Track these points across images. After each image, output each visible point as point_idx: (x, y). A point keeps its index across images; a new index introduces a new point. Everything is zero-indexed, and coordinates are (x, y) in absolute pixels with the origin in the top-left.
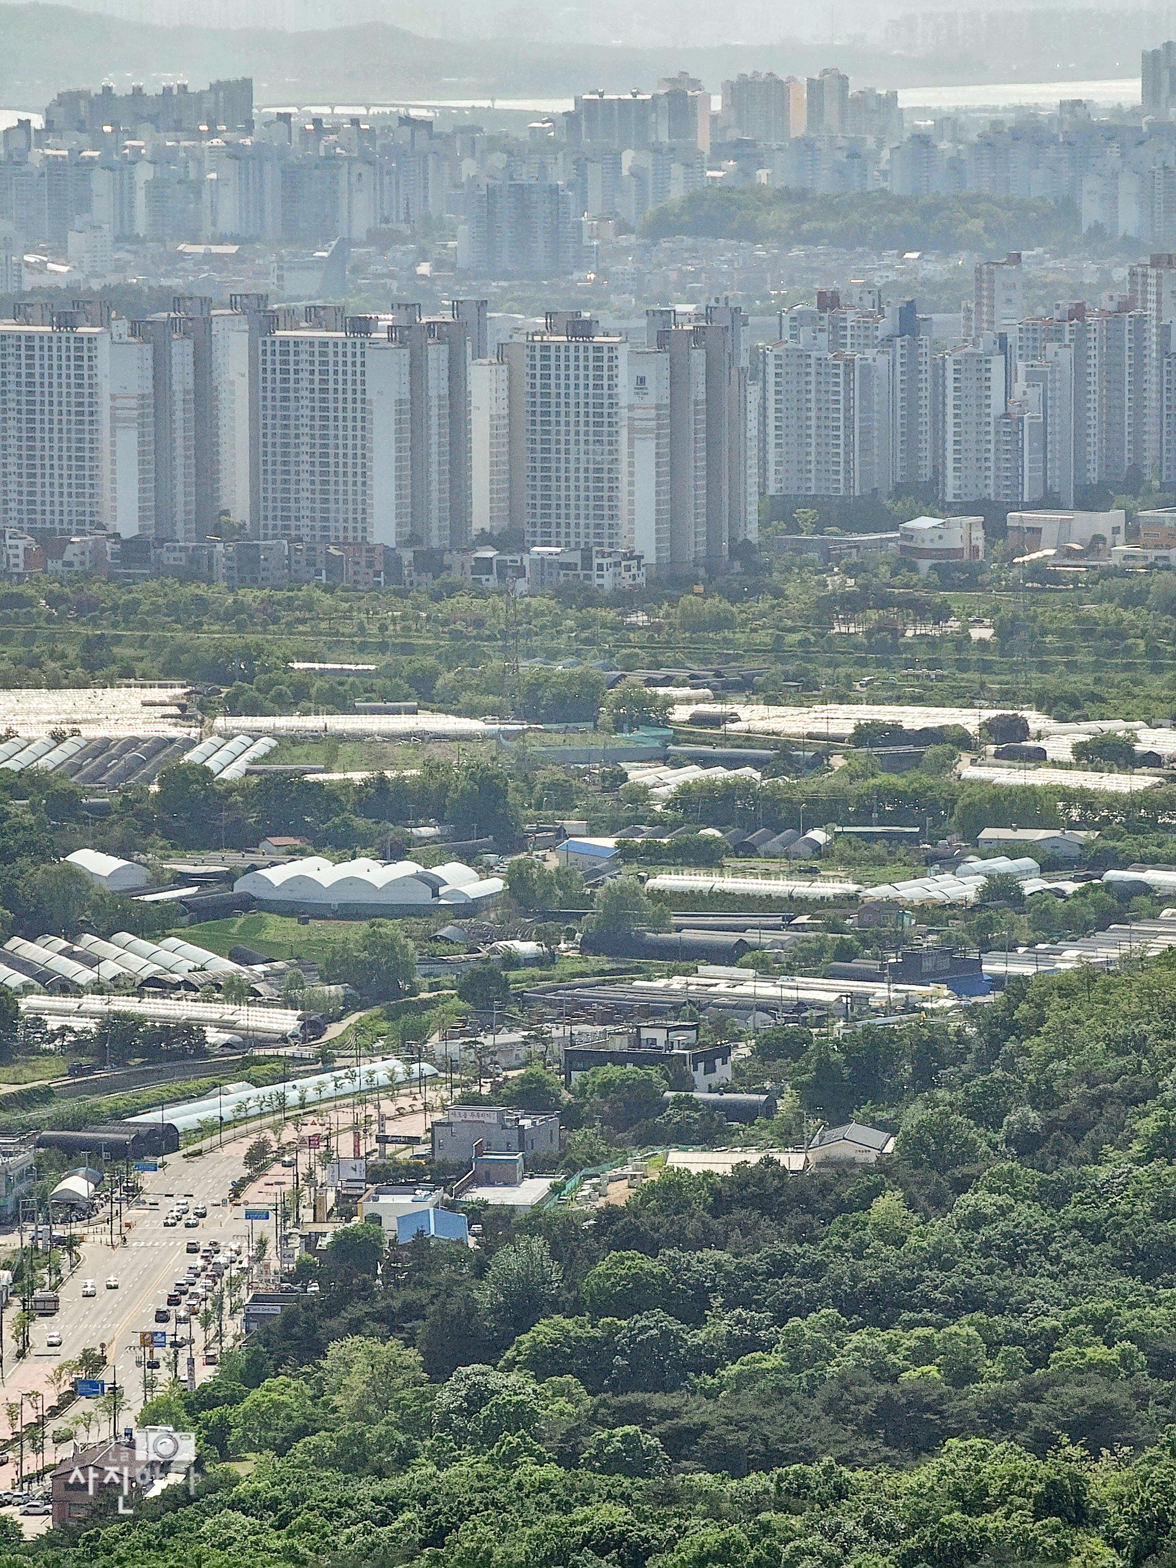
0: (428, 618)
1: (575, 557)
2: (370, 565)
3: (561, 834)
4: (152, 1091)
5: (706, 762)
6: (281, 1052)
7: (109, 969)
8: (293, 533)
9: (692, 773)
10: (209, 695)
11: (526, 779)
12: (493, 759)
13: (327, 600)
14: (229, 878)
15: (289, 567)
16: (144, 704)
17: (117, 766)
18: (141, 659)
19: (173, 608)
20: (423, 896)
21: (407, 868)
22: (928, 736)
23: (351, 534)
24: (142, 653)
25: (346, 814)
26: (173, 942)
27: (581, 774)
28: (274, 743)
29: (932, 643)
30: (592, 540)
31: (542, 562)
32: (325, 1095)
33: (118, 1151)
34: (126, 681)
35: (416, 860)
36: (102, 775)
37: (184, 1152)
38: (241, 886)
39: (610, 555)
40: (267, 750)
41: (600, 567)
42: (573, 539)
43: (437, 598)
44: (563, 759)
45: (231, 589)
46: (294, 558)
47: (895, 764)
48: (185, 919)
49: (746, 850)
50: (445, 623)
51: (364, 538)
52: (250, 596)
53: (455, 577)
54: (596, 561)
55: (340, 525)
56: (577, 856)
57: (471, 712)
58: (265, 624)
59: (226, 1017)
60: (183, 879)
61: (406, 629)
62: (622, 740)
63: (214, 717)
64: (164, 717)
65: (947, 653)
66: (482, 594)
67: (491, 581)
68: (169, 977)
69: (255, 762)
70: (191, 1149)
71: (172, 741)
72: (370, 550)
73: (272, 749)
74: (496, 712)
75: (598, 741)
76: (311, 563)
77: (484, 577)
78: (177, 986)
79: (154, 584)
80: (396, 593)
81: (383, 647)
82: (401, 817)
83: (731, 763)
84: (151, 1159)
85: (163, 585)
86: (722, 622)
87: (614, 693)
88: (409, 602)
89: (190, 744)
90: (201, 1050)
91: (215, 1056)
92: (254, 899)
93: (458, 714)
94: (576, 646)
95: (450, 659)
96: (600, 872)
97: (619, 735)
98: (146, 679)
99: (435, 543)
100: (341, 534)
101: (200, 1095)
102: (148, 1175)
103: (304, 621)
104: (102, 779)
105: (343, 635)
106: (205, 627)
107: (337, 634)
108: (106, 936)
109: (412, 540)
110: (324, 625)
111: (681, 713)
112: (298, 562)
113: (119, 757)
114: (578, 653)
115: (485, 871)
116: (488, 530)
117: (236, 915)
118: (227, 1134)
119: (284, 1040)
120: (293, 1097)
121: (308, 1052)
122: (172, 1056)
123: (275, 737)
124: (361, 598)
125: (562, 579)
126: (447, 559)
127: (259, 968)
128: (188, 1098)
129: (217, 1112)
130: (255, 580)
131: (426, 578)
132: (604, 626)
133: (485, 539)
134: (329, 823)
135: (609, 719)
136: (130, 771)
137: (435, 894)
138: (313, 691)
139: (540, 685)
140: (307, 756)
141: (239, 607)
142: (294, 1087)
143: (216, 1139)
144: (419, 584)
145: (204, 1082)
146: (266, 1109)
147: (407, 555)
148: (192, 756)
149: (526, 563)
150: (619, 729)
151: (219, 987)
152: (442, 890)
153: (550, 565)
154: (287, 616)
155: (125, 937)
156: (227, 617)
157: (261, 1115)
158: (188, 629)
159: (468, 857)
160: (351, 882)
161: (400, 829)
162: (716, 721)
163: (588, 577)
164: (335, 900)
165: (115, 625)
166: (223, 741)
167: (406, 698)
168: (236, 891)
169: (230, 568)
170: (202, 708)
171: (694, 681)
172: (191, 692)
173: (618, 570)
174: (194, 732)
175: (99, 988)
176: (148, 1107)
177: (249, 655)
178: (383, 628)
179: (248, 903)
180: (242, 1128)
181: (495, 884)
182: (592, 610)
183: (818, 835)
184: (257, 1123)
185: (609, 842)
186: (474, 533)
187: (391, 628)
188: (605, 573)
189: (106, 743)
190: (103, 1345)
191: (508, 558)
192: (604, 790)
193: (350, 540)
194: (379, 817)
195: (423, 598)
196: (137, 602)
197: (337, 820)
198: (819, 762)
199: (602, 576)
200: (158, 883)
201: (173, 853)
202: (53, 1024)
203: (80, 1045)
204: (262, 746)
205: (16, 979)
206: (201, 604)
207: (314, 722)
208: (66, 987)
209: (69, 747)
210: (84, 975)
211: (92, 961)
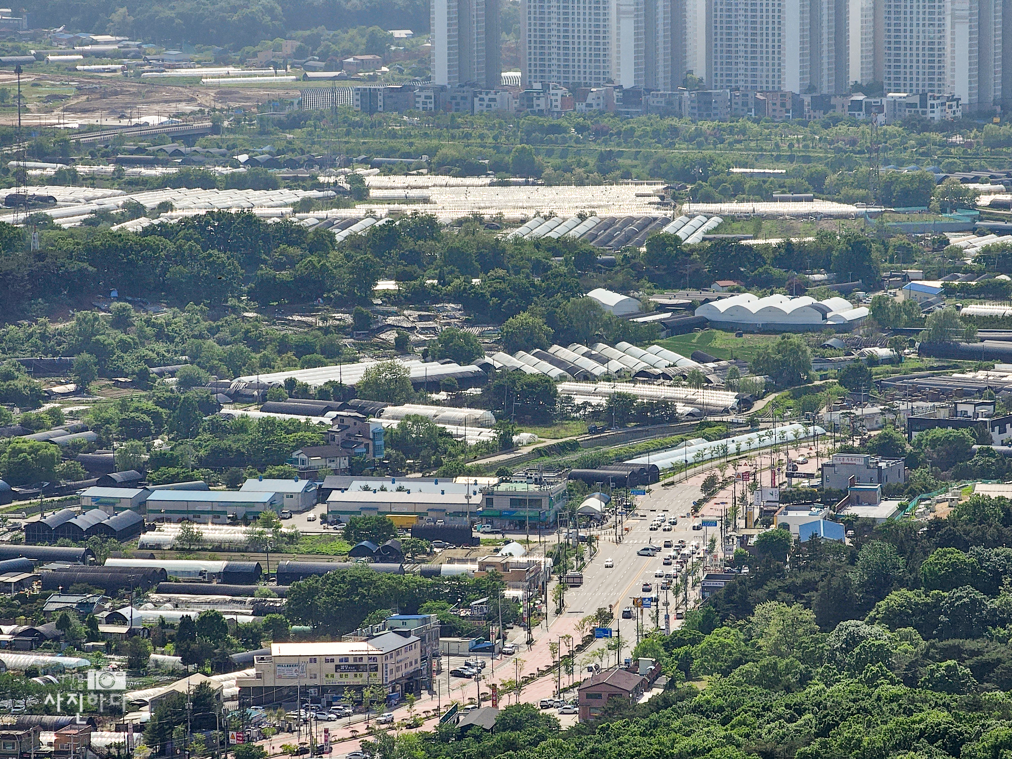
0: (820, 139)
1: (916, 99)
2: (783, 105)
3: (906, 278)
4: (641, 444)
5: (1001, 232)
6: (725, 419)
7: (614, 366)
8: (733, 85)
9: (991, 239)
10: (679, 189)
11: (883, 243)
12: (862, 230)
13: (756, 128)
14: (691, 307)
15: (730, 106)
16: (638, 196)
17: (619, 235)
18: (635, 166)
19: (656, 133)
20: (817, 319)
21: (805, 301)
23: (770, 85)
24: (635, 162)
25: (767, 266)
26: (655, 348)
27: (918, 240)
28: (720, 220)
30: (927, 89)
31: (894, 103)
32: (752, 446)
33: (621, 483)
34: (626, 181)
35: (811, 295)
36: (610, 241)
37: (662, 483)
38: (699, 312)
39: (938, 98)
40: (716, 225)
41: (932, 106)
42: (914, 88)
43: (826, 126)
44: (908, 230)
45: (693, 122)
46: (733, 101)
48: (663, 334)
50: (831, 142)
51: (779, 88)
52: (706, 125)
53: (838, 112)
54: (930, 102)
55: (764, 79)
56: (916, 293)
57: (849, 200)
58: (715, 144)
59: (689, 397)
60: (662, 308)
61: (806, 146)
62: (946, 218)
63: (682, 204)
64: (650, 203)
66: (855, 124)
67: (861, 116)
68: (652, 370)
69: (708, 232)
70: (667, 481)
71: (655, 219)
72: (783, 96)
73: (720, 224)
74: (865, 200)
75: (930, 219)
76: (745, 104)
77: (856, 113)
78: (658, 377)
79: (643, 118)
80: (799, 123)
81: (791, 159)
82: (802, 268)
84: (642, 487)
85: (649, 119)
87: (940, 188)
88: (808, 129)
89: (666, 221)
90: (673, 418)
91: (682, 421)
92: (708, 321)
93: (839, 201)
94: (916, 157)
95: (834, 166)
96: (931, 304)
97: (944, 215)
98: (639, 179)
99: (825, 91)
100: (764, 85)
101: (672, 446)
102: (640, 497)
103: (739, 142)
104: (610, 244)
105: (765, 151)
106: (677, 146)
107: (762, 149)
108: (613, 344)
109: (811, 89)
110: (753, 144)
111: (984, 200)
112: (736, 103)
113: (621, 230)
114: (917, 162)
115: (857, 303)
116: (859, 82)
117: (696, 331)
118: (690, 472)
119: (726, 411)
120: (732, 448)
121: (742, 419)
122: (654, 421)
123: (721, 216)
124: (777, 127)
125: (907, 114)
126: (833, 101)
127: (711, 365)
128: (665, 448)
129: (683, 457)
130: (709, 115)
131: (819, 113)
132: (935, 144)
133: (857, 88)
134: (756, 272)
135: (937, 205)
136: (628, 239)
137: (825, 318)
138: (747, 186)
139: (892, 183)
140: (742, 228)
141: (699, 133)
142: (733, 441)
143: (683, 474)
144: (815, 117)
145: (676, 438)
146: (715, 455)
147: (807, 99)
148: (669, 229)
149: (884, 103)
150: (944, 211)
151: (685, 378)
152: (829, 315)
153: (900, 104)
154: (729, 138)
155: (624, 345)
156: (690, 140)
157: (711, 459)
158: (666, 147)
159: (846, 294)
160: (770, 309)
161: (801, 275)
162: (1007, 206)
163: (924, 113)
164: (760, 321)
165: (619, 145)
166: (688, 219)
167: (806, 191)
168: (696, 315)
169: (693, 108)
170: (675, 198)
171: (993, 180)
172: (667, 188)
173: (944, 108)
174: (670, 213)
175: (608, 378)
176: (639, 454)
177: (705, 163)
178: (791, 146)
179: (703, 323)
180: (700, 468)
181: (863, 311)
182: (927, 134)
184: (709, 465)
185: (937, 284)
186: (851, 84)
187: (796, 145)
188: (935, 109)
189: (613, 221)
190: (611, 606)
191: (872, 100)
192: (934, 250)
193: (770, 89)
194: (788, 268)
195: (816, 127)
196: (632, 130)
197: (761, 270)
199: (933, 112)
200: (646, 310)
201: (656, 291)
202: (579, 400)
203: (596, 414)
204: (714, 222)
205: (556, 372)
206: (674, 131)
207: (746, 207)
208: (587, 377)
209: (589, 223)
210: (598, 369)
211: (603, 360)
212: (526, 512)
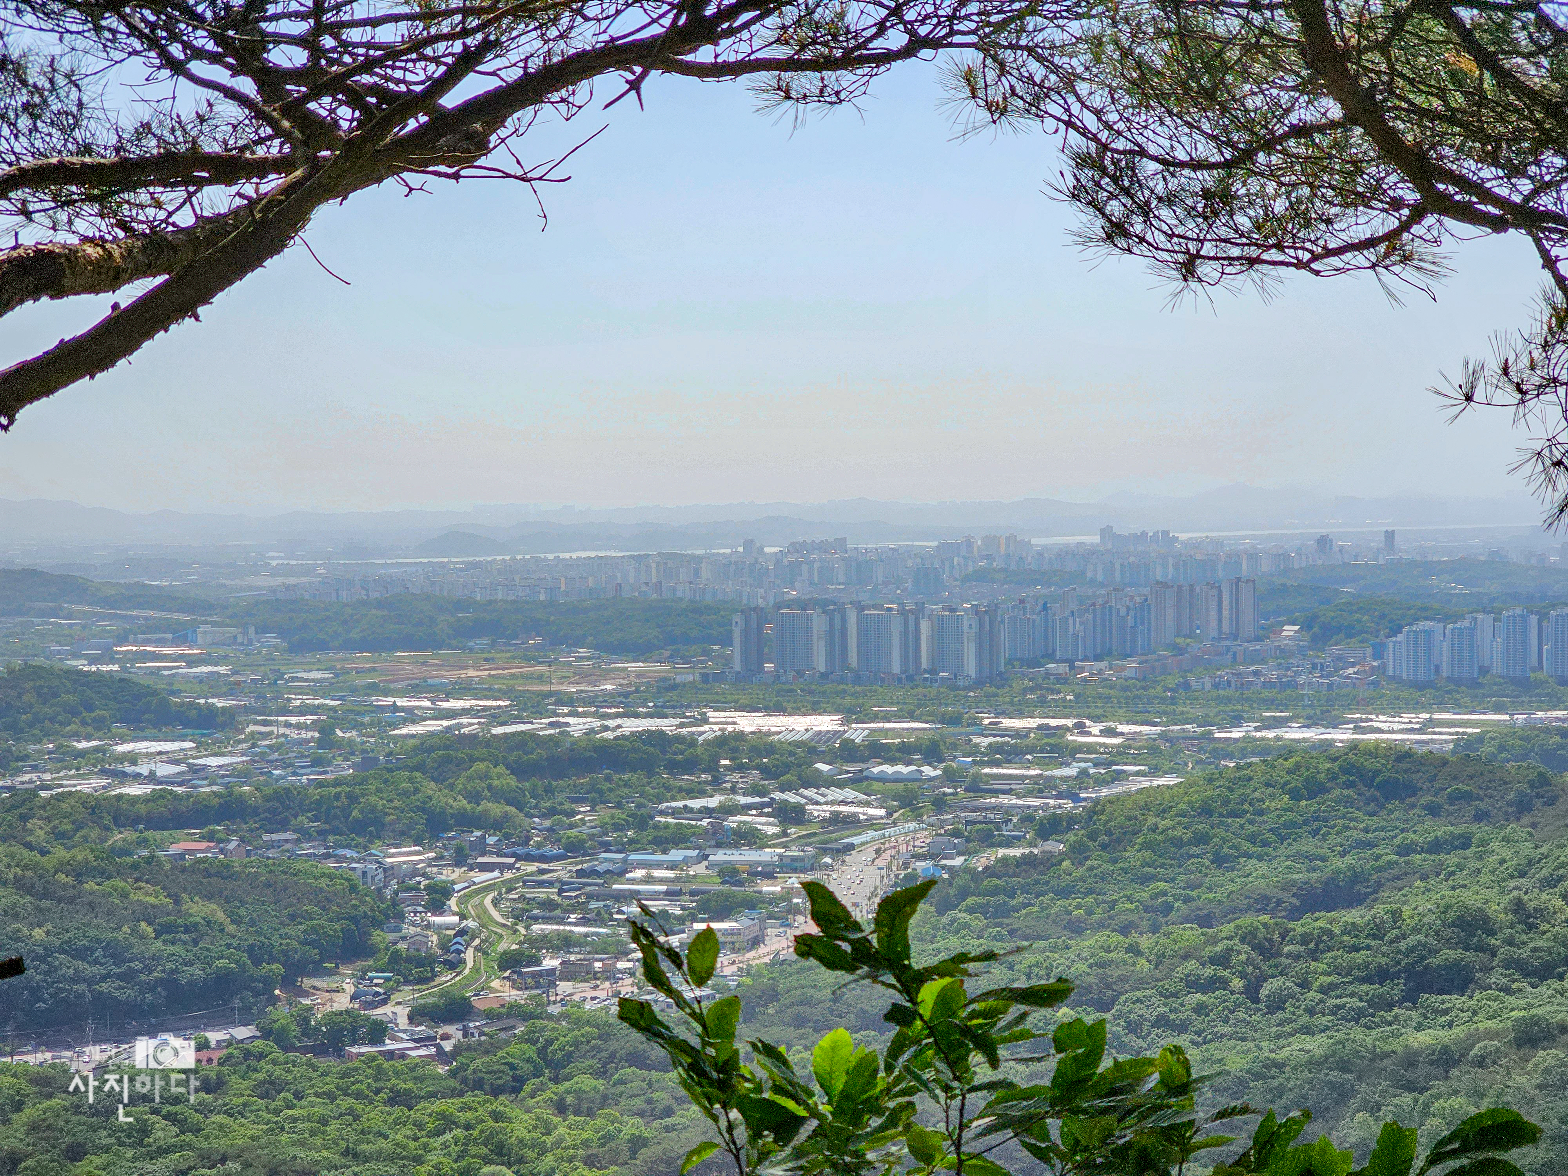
0: (911, 694)
1: (952, 676)
2: (893, 679)
3: (956, 757)
4: (847, 833)
5: (995, 736)
6: (882, 821)
7: (830, 798)
8: (870, 670)
9: (991, 739)
10: (849, 718)
11: (943, 741)
12: (934, 736)
13: (881, 689)
14: (861, 771)
15: (869, 680)
16: (831, 720)
17: (825, 739)
18: (828, 707)
19: (836, 692)
20: (918, 776)
21: (912, 768)
22: (1058, 728)
23: (887, 670)
24: (828, 705)
25: (894, 752)
26: (847, 790)
27: (959, 739)
28: (869, 731)
29: (1056, 701)
30: (956, 671)
31: (942, 678)
32: (896, 834)
33: (838, 851)
34: (825, 714)
35: (915, 765)
37: (857, 850)
38: (865, 773)
39: (962, 675)
41: (959, 679)
42: (951, 671)
43: (913, 688)
44: (955, 735)
45: (853, 687)
46: (870, 677)
47: (1048, 736)
48: (850, 783)
49: (1009, 762)
50: (916, 696)
51: (891, 671)
52: (859, 689)
53: (918, 682)
54: (958, 677)
55: (884, 668)
56: (961, 764)
57: (926, 722)
58: (863, 697)
59: (864, 812)
60: (848, 772)
61: (905, 698)
62: (970, 730)
63: (851, 724)
64: (837, 724)
65: (1060, 703)
66: (926, 687)
67: (928, 684)
68: (847, 800)
69: (864, 737)
70: (859, 849)
71: (840, 731)
72: (893, 675)
73: (869, 733)
74: (933, 722)
75: (963, 730)
76: (876, 679)
77: (926, 682)
78: (849, 803)
79: (830, 685)
80: (901, 687)
81: (898, 703)
82: (909, 754)
83: (1002, 736)
84: (848, 853)
85: (833, 685)
86: (995, 695)
87: (966, 716)
88: (905, 690)
89: (845, 732)
90: (859, 821)
91: (863, 823)
92: (869, 777)
93: (922, 722)
94: (954, 702)
95: (918, 707)
96: (968, 768)
97: (969, 728)
98: (831, 713)
99: (911, 673)
100: (884, 670)
101: (859, 834)
102: (848, 857)
103: (874, 696)
104: (821, 742)
105: (886, 700)
106: (846, 698)
108: (828, 788)
109: (905, 672)
110: (880, 697)
111: (986, 722)
112: (872, 678)
113: (825, 736)
114: (955, 704)
115: (935, 768)
116: (926, 668)
117: (865, 782)
118: (869, 845)
119: (882, 818)
120: (886, 834)
121: (889, 821)
122: (850, 823)
124: (891, 689)
125: (949, 683)
126: (915, 677)
127: (873, 797)
128: (856, 835)
129: (865, 839)
130: (860, 684)
131: (909, 683)
132: (962, 696)
133: (925, 671)
134: (889, 755)
135: (965, 724)
136: (829, 740)
137: (922, 775)
138: (879, 716)
139: (945, 714)
140: (880, 735)
141: (856, 692)
142: (887, 832)
143: (866, 846)
144: (907, 684)
145: (861, 830)
146: (880, 838)
147: (903, 676)
148: (847, 736)
149: (938, 678)
150: (969, 726)
151: (862, 803)
153: (945, 678)
154: (870, 694)
155: (833, 788)
156: (852, 695)
157: (878, 840)
158: (842, 698)
159: (929, 764)
160: (897, 772)
161: (910, 756)
162: (996, 724)
163: (956, 682)
164: (893, 777)
165: (820, 698)
166: (855, 731)
167: (906, 718)
168: (864, 775)
169: (852, 680)
170: (847, 721)
171: (989, 712)
172: (844, 717)
173: (964, 680)
174: (846, 728)
175: (826, 803)
176: (845, 838)
177: (860, 706)
178: (898, 698)
179: (867, 778)
180: (873, 844)
181: (939, 772)
182: (958, 692)
183: (1029, 757)
184: (877, 842)
185: (970, 760)
186: (923, 669)
187: (900, 697)
188: (961, 681)
189: (821, 732)
191: (933, 677)
192: (966, 744)
193: (887, 672)
194: (903, 753)
195: (909, 689)
196: (826, 691)
197: (891, 754)
198: (1027, 736)
200: (841, 773)
201: (844, 764)
202: (816, 814)
203: (824, 820)
204: (866, 732)
205: (804, 801)
206: (845, 691)
207: (881, 725)
208: (817, 803)
209: (810, 733)
210: (822, 800)
211: (824, 796)
212: (798, 864)
